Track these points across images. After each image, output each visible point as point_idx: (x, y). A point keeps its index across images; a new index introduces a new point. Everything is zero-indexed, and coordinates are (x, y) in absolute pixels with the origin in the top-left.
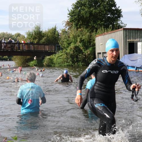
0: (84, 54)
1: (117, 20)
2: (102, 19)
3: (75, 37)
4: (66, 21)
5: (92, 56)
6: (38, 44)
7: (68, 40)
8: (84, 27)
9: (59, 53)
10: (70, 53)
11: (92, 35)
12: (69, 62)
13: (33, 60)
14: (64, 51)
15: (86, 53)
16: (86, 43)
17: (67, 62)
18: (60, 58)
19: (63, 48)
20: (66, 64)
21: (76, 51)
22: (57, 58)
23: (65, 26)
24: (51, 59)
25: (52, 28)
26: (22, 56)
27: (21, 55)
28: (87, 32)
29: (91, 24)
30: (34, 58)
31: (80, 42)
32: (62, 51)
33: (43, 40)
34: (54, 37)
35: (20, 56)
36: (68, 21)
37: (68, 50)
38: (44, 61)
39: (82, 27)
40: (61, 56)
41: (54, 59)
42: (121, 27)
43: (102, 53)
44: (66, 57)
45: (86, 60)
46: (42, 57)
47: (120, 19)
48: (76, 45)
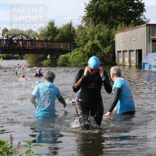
0: (102, 52)
1: (140, 15)
2: (123, 14)
3: (93, 34)
4: (83, 16)
5: (111, 55)
6: (52, 41)
7: (84, 37)
8: (102, 23)
9: (75, 51)
10: (87, 51)
11: (111, 31)
12: (85, 61)
13: (46, 58)
14: (80, 49)
15: (105, 51)
16: (104, 40)
17: (84, 61)
18: (76, 57)
19: (79, 46)
20: (82, 63)
21: (93, 49)
22: (73, 57)
23: (82, 22)
24: (66, 57)
25: (67, 24)
26: (34, 55)
27: (33, 53)
28: (106, 28)
29: (110, 19)
30: (47, 57)
31: (98, 39)
32: (78, 49)
33: (57, 37)
34: (69, 34)
35: (32, 55)
36: (84, 17)
37: (85, 48)
38: (59, 59)
39: (101, 23)
40: (77, 54)
41: (70, 58)
42: (144, 23)
43: (122, 52)
44: (83, 55)
45: (105, 59)
46: (56, 55)
47: (143, 14)
48: (93, 42)
